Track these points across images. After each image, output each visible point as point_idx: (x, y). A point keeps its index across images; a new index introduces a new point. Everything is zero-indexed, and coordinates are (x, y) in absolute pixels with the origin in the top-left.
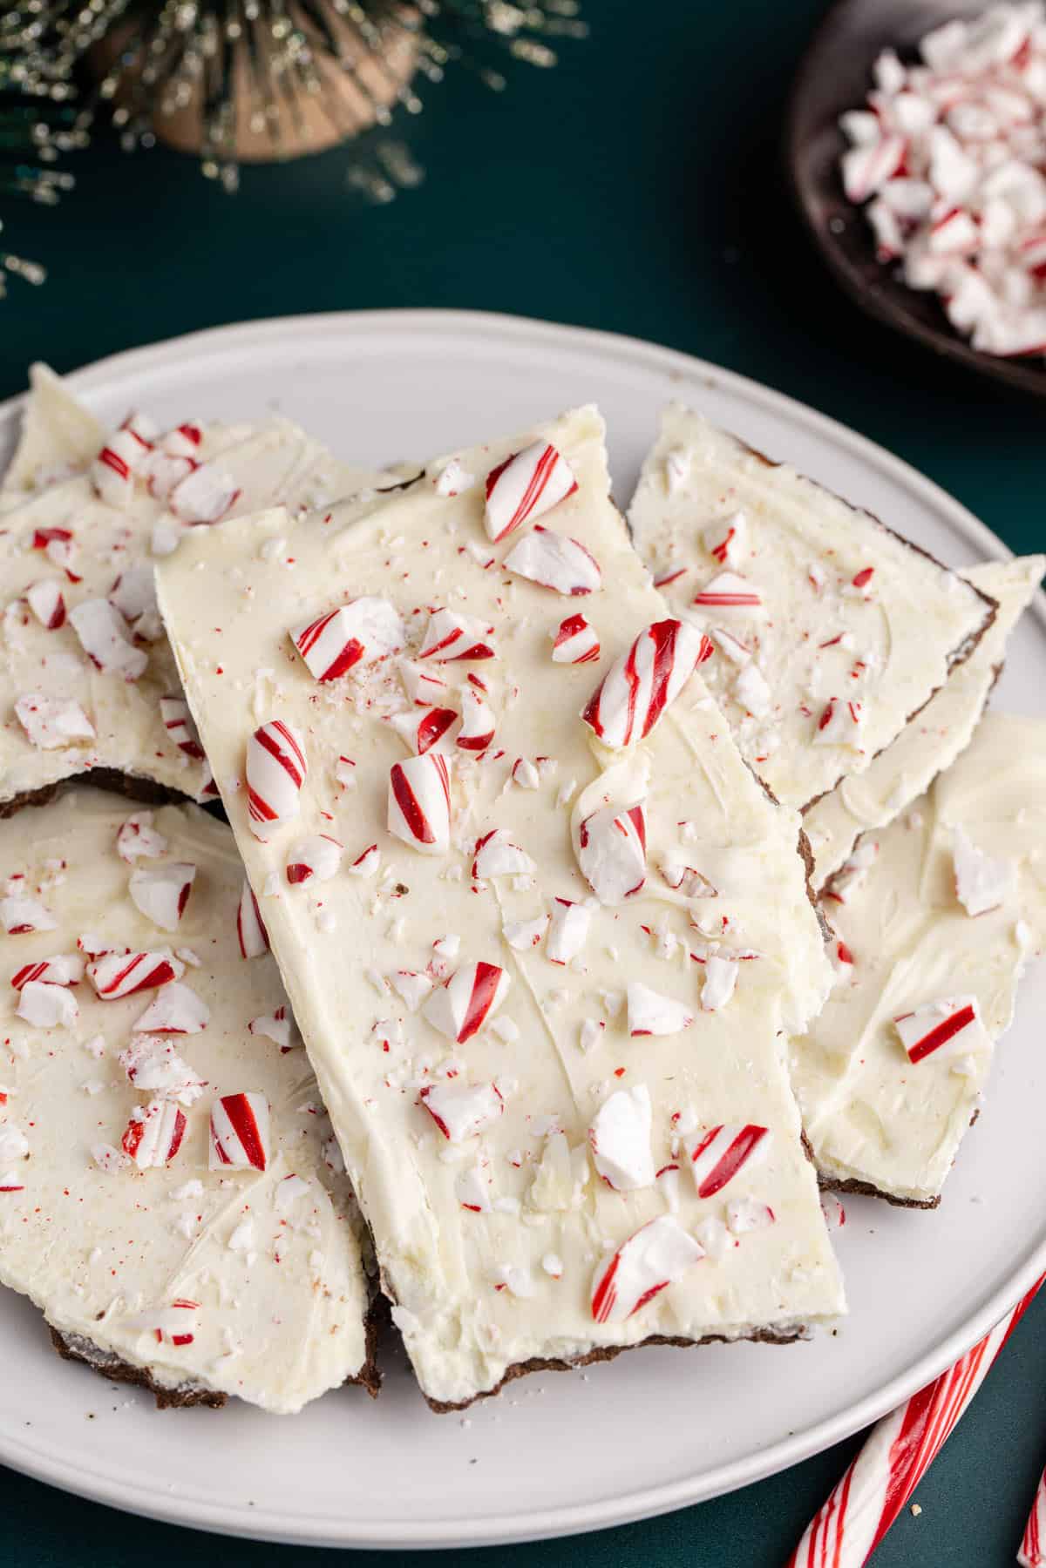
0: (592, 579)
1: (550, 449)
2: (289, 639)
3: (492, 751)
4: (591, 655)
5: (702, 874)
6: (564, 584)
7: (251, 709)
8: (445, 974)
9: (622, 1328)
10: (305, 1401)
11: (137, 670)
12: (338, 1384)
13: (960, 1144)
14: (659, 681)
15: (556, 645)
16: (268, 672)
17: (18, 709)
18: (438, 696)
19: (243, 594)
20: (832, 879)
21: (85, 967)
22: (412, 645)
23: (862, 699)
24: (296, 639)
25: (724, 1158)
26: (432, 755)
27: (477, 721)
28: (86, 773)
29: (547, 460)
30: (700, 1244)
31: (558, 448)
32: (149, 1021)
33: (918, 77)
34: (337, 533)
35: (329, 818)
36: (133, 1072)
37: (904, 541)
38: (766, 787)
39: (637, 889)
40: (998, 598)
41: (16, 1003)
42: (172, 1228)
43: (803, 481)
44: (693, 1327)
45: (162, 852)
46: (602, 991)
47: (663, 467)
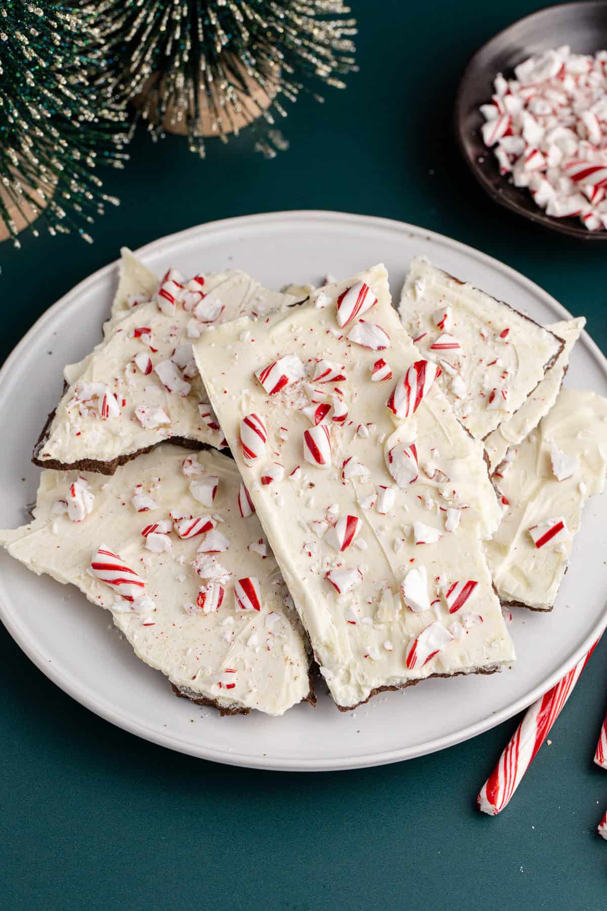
0: (386, 343)
1: (365, 285)
2: (255, 376)
3: (347, 422)
4: (388, 377)
5: (443, 472)
6: (374, 345)
7: (240, 408)
8: (333, 521)
9: (420, 671)
10: (285, 710)
11: (186, 392)
12: (299, 702)
13: (561, 583)
14: (419, 388)
15: (373, 373)
16: (246, 391)
17: (136, 412)
18: (322, 398)
19: (233, 357)
20: (497, 468)
21: (173, 524)
22: (309, 376)
23: (507, 388)
24: (258, 376)
25: (460, 595)
26: (322, 426)
27: (340, 409)
28: (168, 439)
29: (364, 290)
30: (452, 633)
31: (368, 285)
32: (204, 548)
33: (514, 86)
34: (272, 327)
35: (278, 455)
36: (199, 571)
37: (522, 316)
38: (468, 430)
39: (415, 480)
40: (565, 339)
41: (145, 543)
42: (222, 638)
43: (475, 290)
44: (450, 669)
45: (202, 472)
46: (402, 525)
47: (413, 287)
